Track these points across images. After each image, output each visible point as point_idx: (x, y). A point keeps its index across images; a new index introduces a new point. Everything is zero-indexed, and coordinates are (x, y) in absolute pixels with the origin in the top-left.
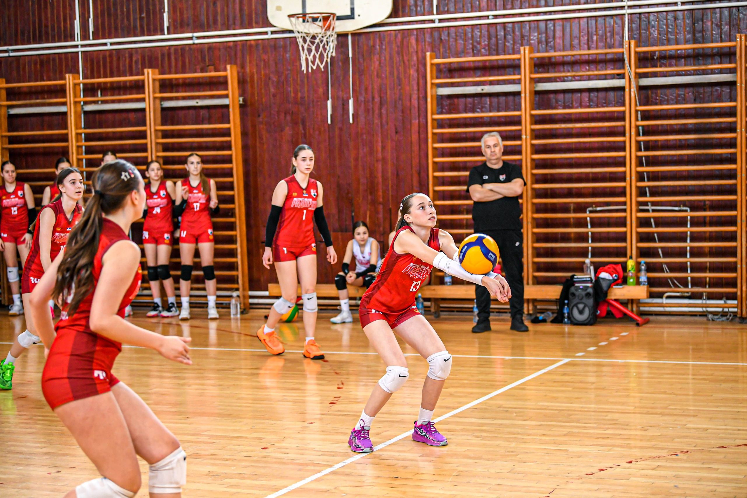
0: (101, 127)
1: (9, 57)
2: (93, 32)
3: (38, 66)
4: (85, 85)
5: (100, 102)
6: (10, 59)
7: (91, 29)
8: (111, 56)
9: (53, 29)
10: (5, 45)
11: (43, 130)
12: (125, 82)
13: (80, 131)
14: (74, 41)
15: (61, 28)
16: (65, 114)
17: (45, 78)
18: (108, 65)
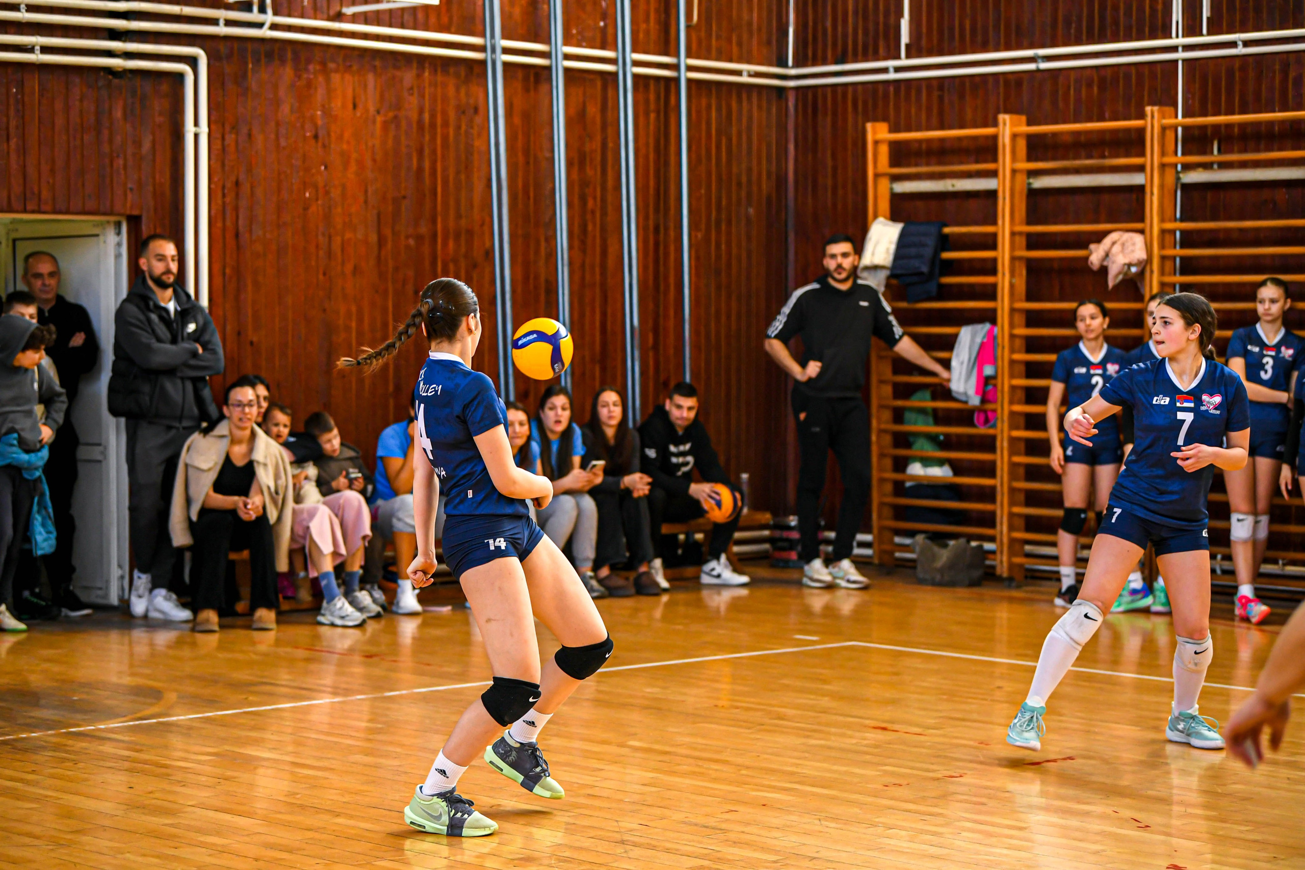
0: (1214, 218)
1: (1038, 71)
2: (1208, 19)
3: (1095, 89)
4: (1186, 128)
5: (1215, 166)
6: (1038, 75)
7: (1206, 13)
8: (1243, 69)
9: (1128, 13)
10: (1031, 46)
11: (1097, 221)
12: (1271, 123)
13: (1169, 226)
14: (1171, 37)
15: (1144, 12)
16: (1141, 189)
17: (1107, 115)
18: (1237, 88)
